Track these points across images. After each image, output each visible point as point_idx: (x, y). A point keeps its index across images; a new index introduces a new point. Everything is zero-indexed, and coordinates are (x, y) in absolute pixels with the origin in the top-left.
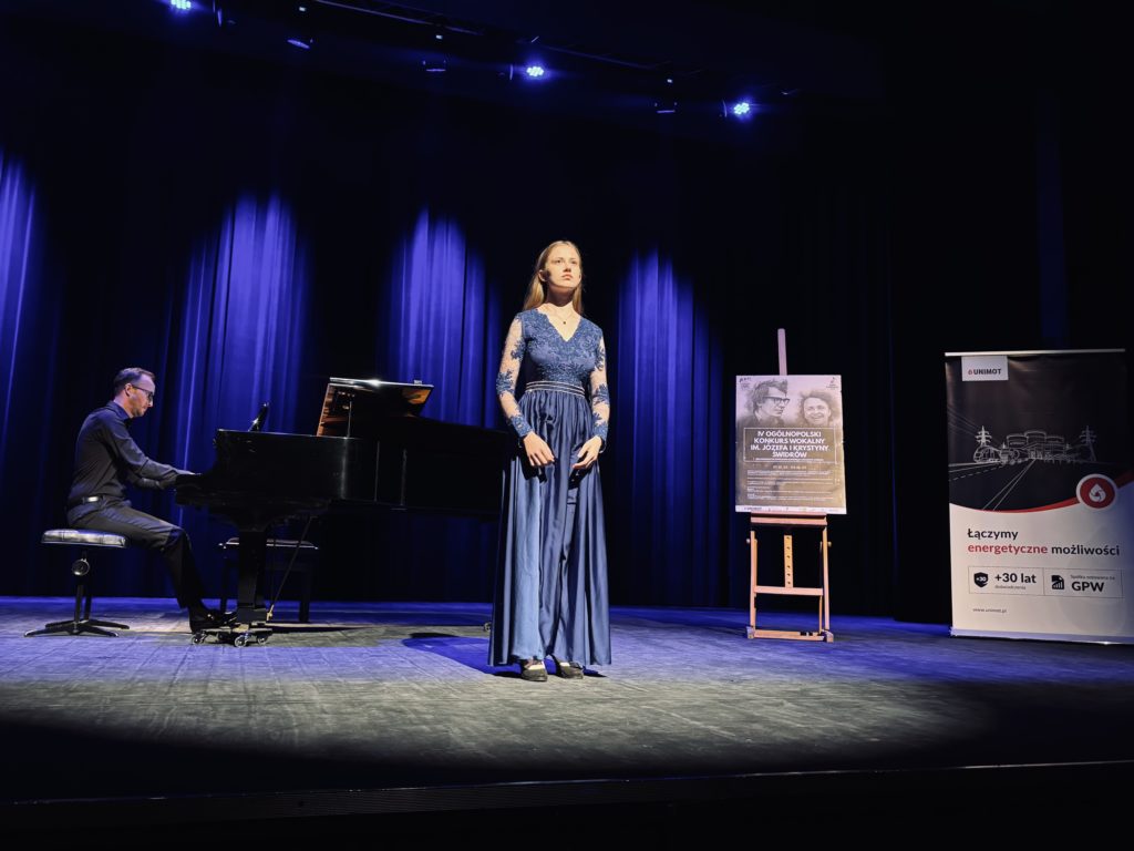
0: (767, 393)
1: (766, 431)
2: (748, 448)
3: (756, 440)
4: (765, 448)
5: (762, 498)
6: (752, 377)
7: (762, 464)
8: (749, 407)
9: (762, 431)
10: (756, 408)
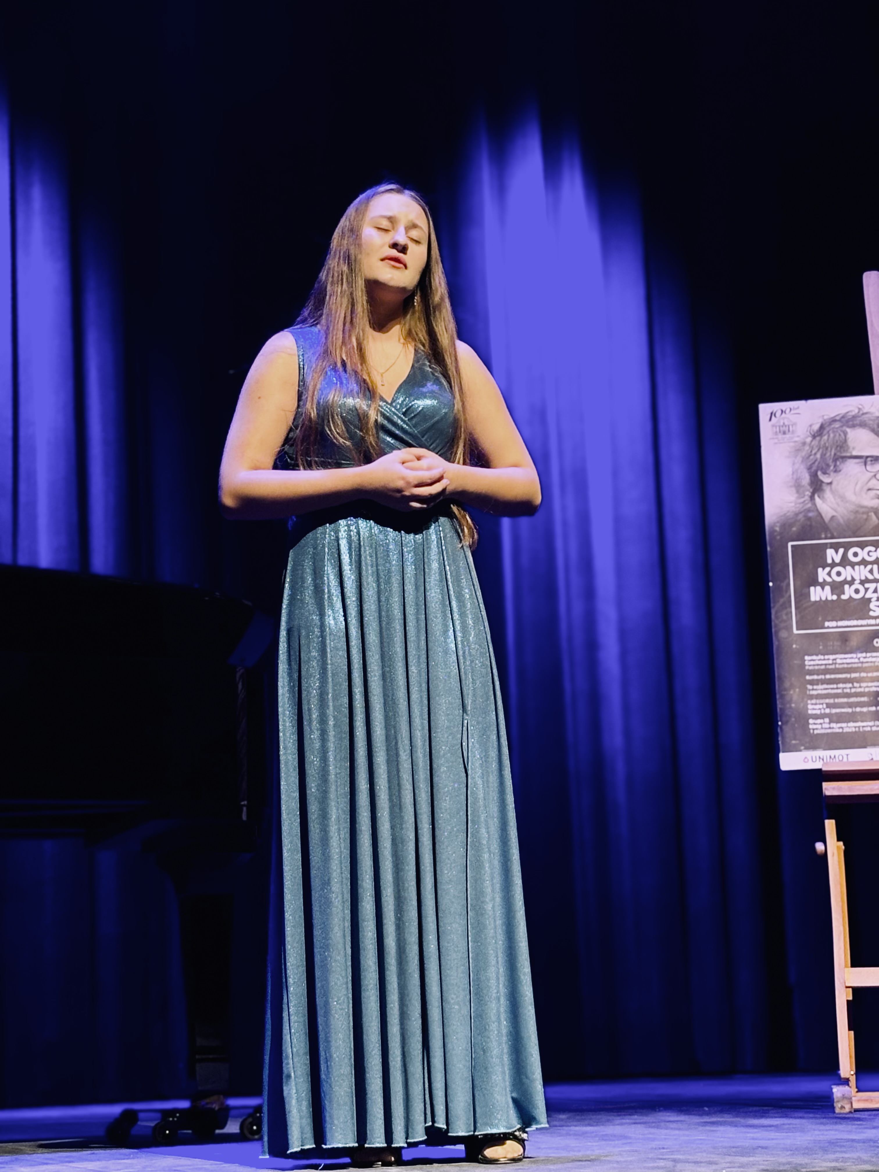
0: (842, 445)
1: (847, 546)
2: (802, 596)
3: (822, 574)
4: (849, 592)
5: (849, 727)
6: (801, 403)
7: (844, 638)
8: (798, 486)
9: (836, 547)
10: (817, 486)
